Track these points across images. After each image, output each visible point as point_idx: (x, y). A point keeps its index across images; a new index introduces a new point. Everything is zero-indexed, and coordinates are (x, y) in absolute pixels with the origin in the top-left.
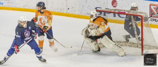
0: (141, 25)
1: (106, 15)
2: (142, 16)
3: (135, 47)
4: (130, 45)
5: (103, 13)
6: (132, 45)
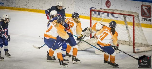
0: (132, 24)
1: (100, 14)
2: (134, 16)
3: (127, 45)
4: (122, 43)
5: (97, 13)
6: (125, 43)
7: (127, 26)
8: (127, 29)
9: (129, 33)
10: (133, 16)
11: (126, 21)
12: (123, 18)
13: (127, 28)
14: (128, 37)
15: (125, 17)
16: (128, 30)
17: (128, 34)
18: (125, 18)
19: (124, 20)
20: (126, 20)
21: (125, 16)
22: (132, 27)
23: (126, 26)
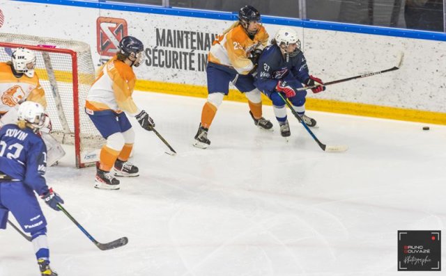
0: (71, 77)
2: (75, 53)
7: (54, 84)
8: (55, 93)
9: (60, 107)
10: (73, 54)
11: (51, 68)
12: (43, 61)
13: (56, 90)
14: (60, 117)
15: (49, 58)
16: (57, 98)
17: (59, 109)
18: (47, 60)
19: (46, 66)
20: (50, 65)
21: (47, 53)
22: (71, 85)
23: (52, 85)
